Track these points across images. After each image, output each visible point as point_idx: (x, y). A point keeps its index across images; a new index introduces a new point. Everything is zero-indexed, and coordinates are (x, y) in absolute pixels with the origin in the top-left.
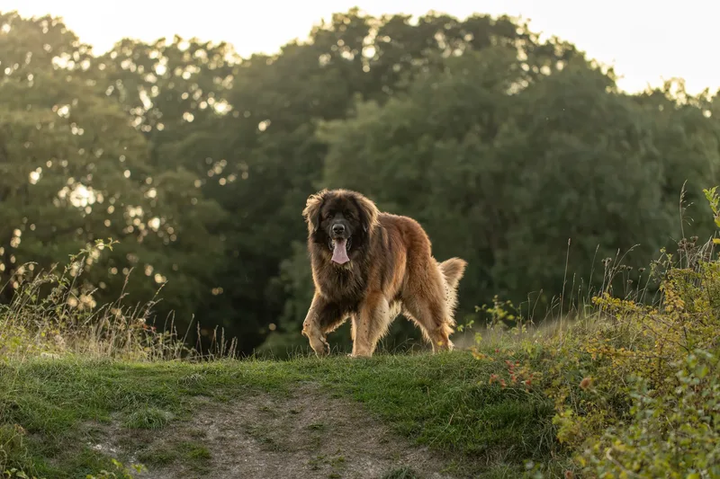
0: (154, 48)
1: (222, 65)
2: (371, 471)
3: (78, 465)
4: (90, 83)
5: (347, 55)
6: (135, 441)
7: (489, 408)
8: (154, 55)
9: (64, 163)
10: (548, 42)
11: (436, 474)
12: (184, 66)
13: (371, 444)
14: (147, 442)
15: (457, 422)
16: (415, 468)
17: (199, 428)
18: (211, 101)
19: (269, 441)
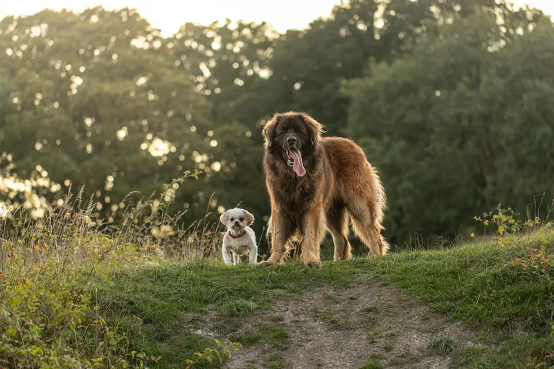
0: (210, 28)
1: (263, 40)
2: (417, 342)
3: (184, 346)
4: (160, 59)
5: (362, 27)
6: (227, 326)
7: (508, 288)
8: (210, 34)
9: (145, 122)
10: (521, 9)
11: (469, 342)
12: (233, 41)
13: (416, 321)
14: (237, 327)
15: (484, 300)
16: (452, 338)
17: (277, 314)
18: (257, 69)
19: (333, 322)
